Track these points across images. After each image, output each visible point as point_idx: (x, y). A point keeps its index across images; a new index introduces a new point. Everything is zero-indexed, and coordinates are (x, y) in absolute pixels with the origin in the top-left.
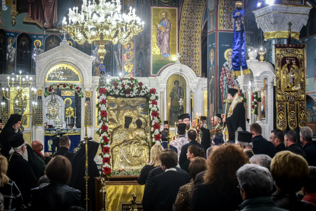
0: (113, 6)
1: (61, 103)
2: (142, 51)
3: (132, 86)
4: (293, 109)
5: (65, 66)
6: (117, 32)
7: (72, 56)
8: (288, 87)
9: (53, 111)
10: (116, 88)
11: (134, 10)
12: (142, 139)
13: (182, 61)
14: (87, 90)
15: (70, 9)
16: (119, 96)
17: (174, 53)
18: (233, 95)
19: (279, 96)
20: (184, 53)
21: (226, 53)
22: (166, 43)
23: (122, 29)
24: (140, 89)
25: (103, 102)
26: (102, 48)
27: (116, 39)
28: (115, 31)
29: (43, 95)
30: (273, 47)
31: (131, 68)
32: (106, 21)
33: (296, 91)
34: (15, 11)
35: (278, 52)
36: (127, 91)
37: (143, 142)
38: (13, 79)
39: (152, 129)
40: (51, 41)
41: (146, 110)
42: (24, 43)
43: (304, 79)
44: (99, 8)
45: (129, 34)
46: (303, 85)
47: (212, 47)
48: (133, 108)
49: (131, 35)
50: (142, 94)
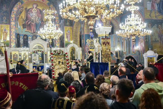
0: (54, 28)
1: (37, 56)
2: (62, 40)
3: (60, 52)
4: (107, 57)
5: (39, 45)
6: (55, 36)
7: (41, 42)
8: (105, 51)
9: (35, 58)
10: (56, 53)
11: (60, 29)
12: (64, 67)
13: (74, 43)
14: (46, 52)
15: (41, 29)
16: (57, 55)
17: (71, 40)
18: (90, 54)
19: (103, 53)
20: (74, 40)
21: (87, 40)
22: (69, 37)
23: (56, 34)
24: (63, 53)
25: (52, 57)
26: (50, 40)
27: (55, 38)
28: (54, 35)
29: (32, 54)
30: (101, 39)
31: (59, 45)
32: (52, 32)
33: (108, 52)
34: (22, 28)
35: (102, 40)
36: (59, 54)
37: (64, 68)
38: (23, 49)
39: (67, 64)
40: (34, 37)
41: (65, 59)
42: (25, 38)
43: (110, 48)
44: (49, 28)
45: (58, 36)
46: (110, 50)
47: (83, 39)
48: (61, 58)
49: (59, 36)
50: (63, 54)
